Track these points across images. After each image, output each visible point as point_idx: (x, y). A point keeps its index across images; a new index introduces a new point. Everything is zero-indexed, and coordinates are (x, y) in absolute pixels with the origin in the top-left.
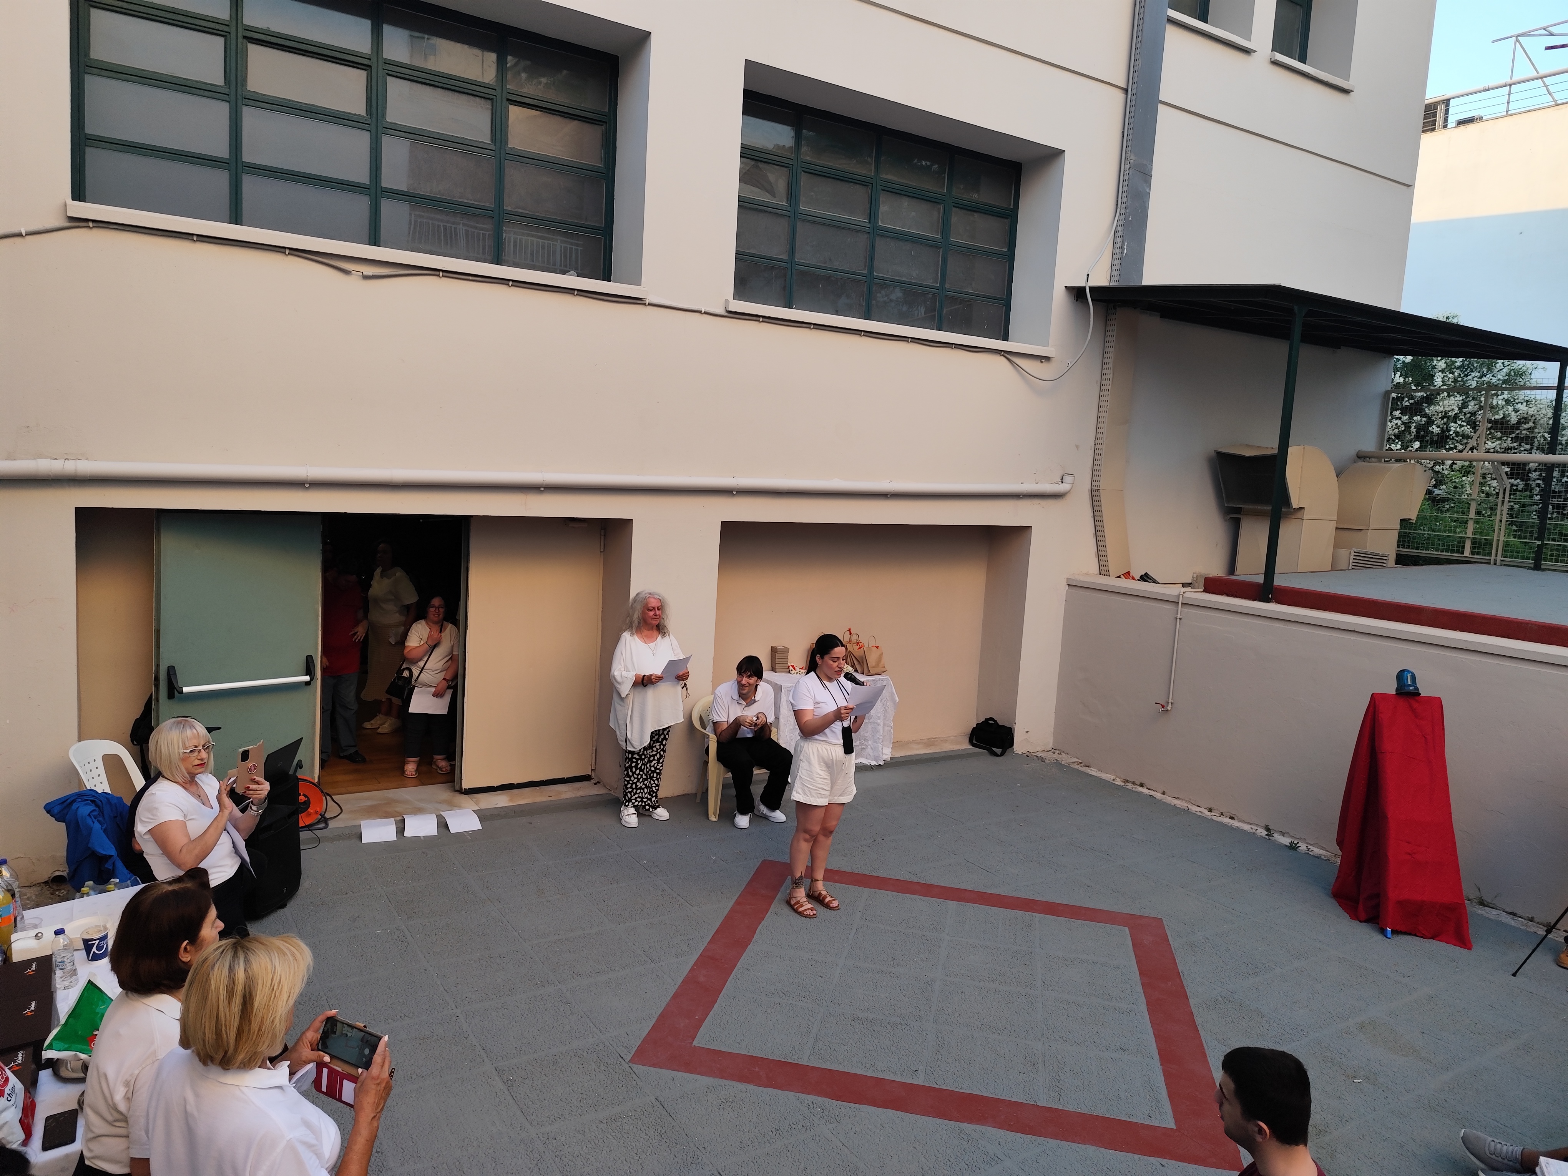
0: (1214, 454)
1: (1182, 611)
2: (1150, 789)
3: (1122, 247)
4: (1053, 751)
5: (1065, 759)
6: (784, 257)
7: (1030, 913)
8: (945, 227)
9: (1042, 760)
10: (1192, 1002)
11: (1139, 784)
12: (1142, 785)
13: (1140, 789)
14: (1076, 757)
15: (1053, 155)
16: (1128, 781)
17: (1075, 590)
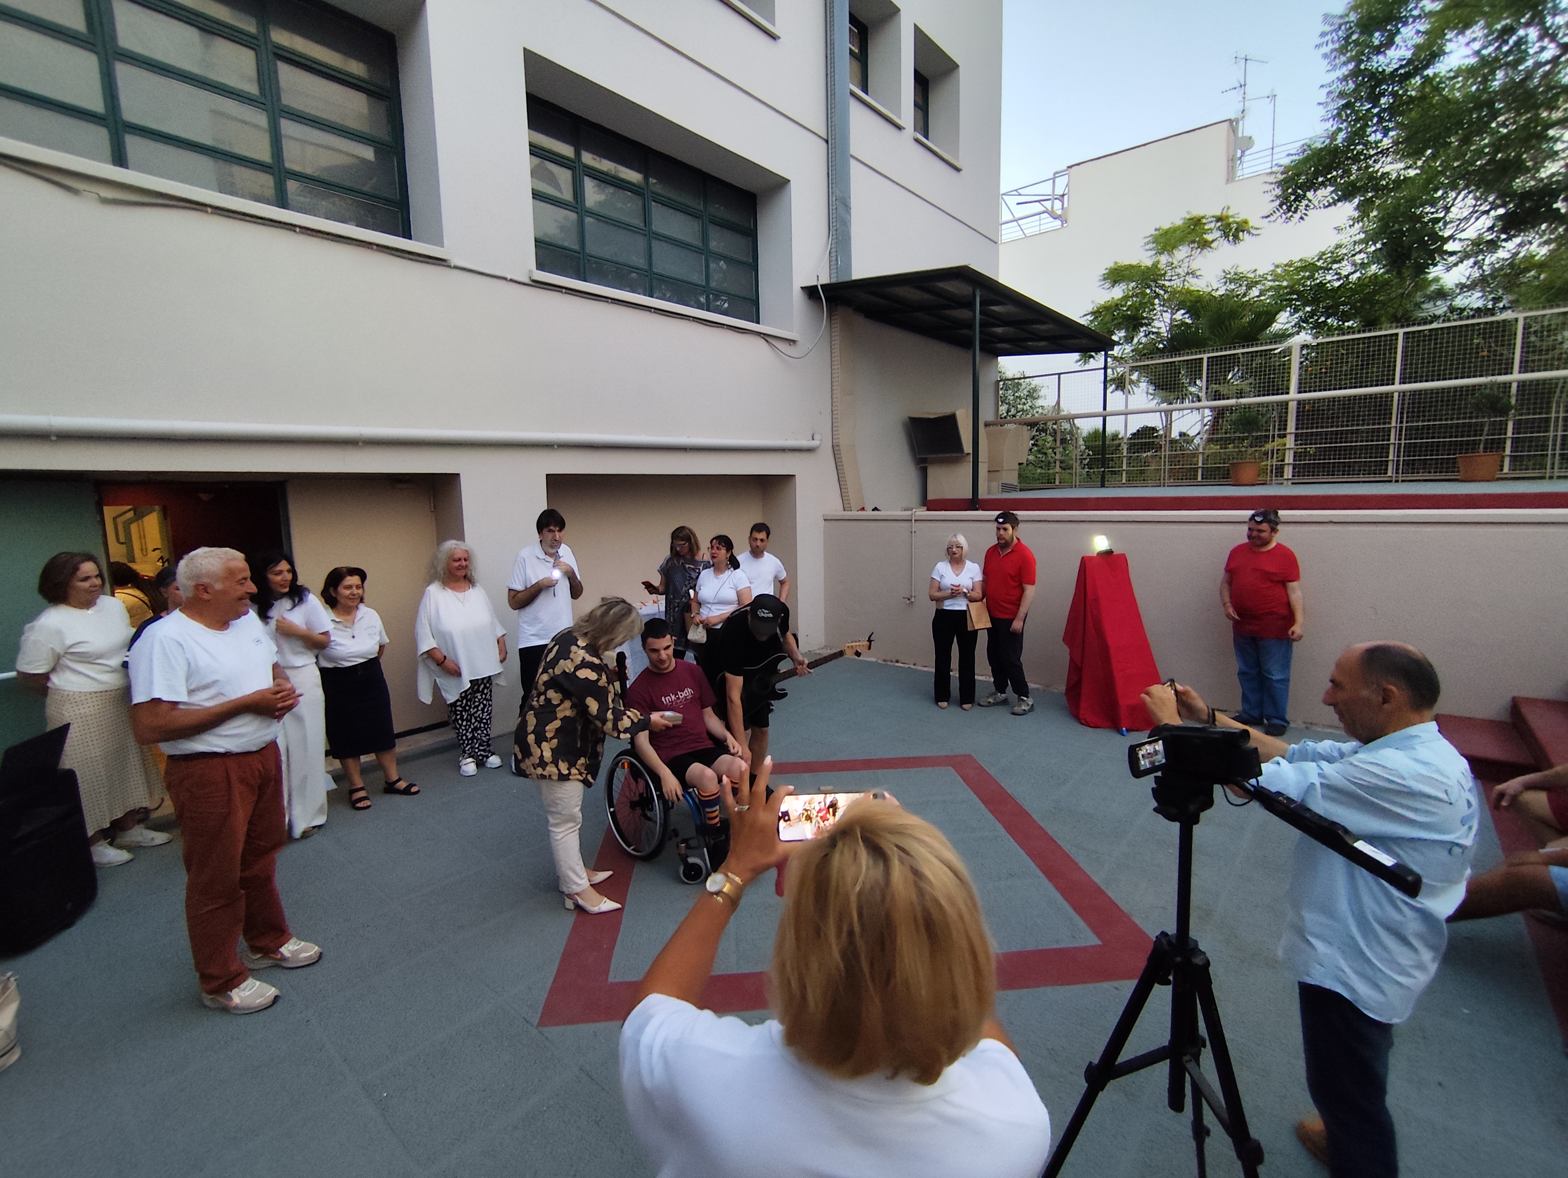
0: (908, 420)
1: (916, 526)
2: (903, 663)
3: (837, 260)
4: (824, 645)
6: (576, 247)
8: (705, 238)
10: (1035, 817)
11: (894, 660)
12: (897, 662)
13: (897, 664)
15: (782, 183)
16: (885, 660)
17: (830, 523)
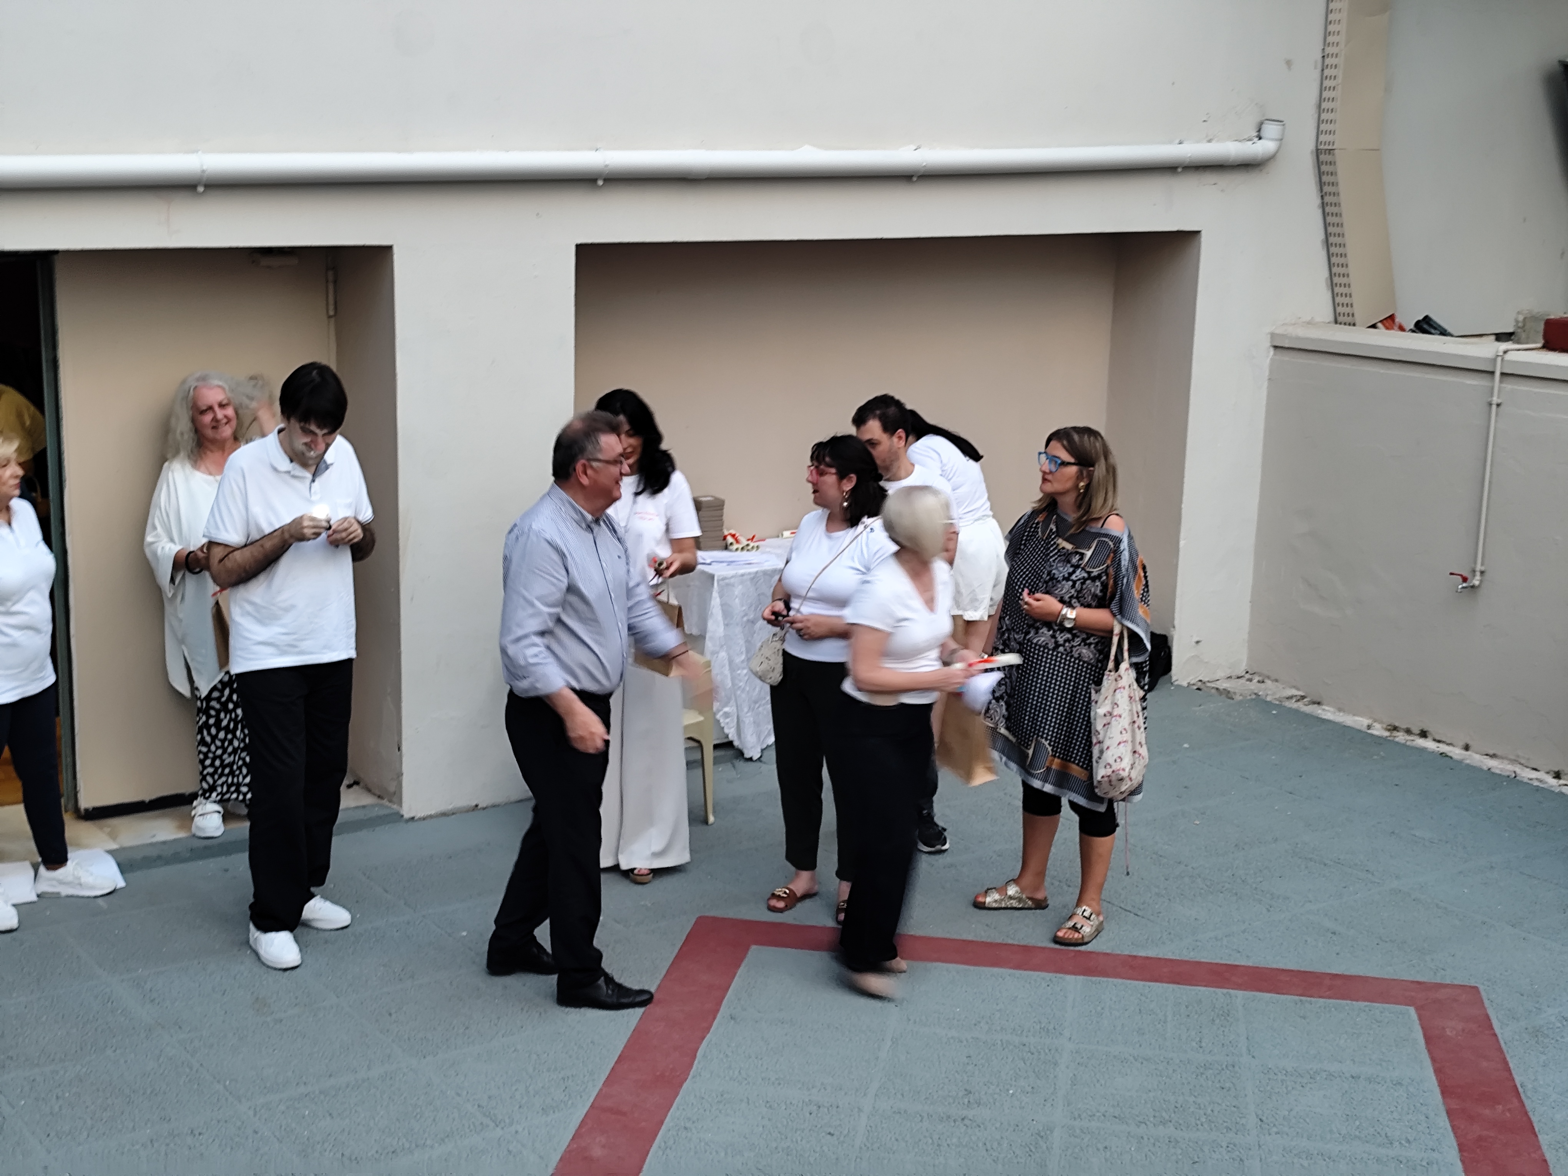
0: (1558, 69)
1: (1502, 390)
2: (1439, 741)
4: (1248, 676)
5: (1272, 691)
7: (1225, 991)
9: (1227, 694)
11: (1418, 732)
12: (1424, 734)
13: (1421, 742)
14: (1295, 687)
16: (1396, 728)
17: (1287, 357)
